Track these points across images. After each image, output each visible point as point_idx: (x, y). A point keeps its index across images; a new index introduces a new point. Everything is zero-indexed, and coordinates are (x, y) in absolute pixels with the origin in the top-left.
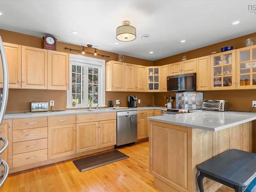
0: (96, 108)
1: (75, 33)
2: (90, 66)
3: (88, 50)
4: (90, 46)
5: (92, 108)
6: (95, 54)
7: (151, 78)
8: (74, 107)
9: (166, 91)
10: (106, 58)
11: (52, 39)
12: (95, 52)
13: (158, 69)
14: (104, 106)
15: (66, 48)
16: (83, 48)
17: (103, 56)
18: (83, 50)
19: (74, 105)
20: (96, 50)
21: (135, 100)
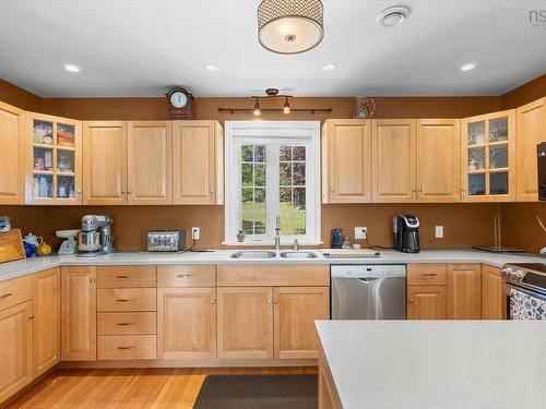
0: (292, 247)
1: (210, 68)
3: (271, 103)
4: (272, 93)
5: (281, 247)
6: (287, 110)
7: (476, 154)
8: (241, 244)
9: (535, 197)
10: (323, 115)
11: (183, 96)
12: (287, 104)
13: (505, 121)
14: (318, 242)
15: (220, 110)
16: (256, 102)
17: (313, 111)
18: (257, 106)
19: (240, 238)
20: (287, 100)
21: (412, 230)
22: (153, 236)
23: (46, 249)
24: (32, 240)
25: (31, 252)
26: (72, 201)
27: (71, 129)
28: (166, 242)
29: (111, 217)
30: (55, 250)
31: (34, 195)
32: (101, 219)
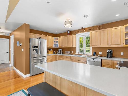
2: (86, 36)
3: (82, 30)
4: (82, 28)
6: (84, 31)
11: (69, 31)
15: (75, 32)
17: (90, 30)
18: (80, 31)
19: (78, 53)
20: (84, 29)
21: (109, 53)
22: (66, 52)
23: (56, 53)
24: (55, 52)
25: (54, 53)
26: (58, 47)
27: (58, 38)
28: (67, 53)
29: (62, 49)
30: (57, 53)
31: (54, 47)
32: (61, 49)
